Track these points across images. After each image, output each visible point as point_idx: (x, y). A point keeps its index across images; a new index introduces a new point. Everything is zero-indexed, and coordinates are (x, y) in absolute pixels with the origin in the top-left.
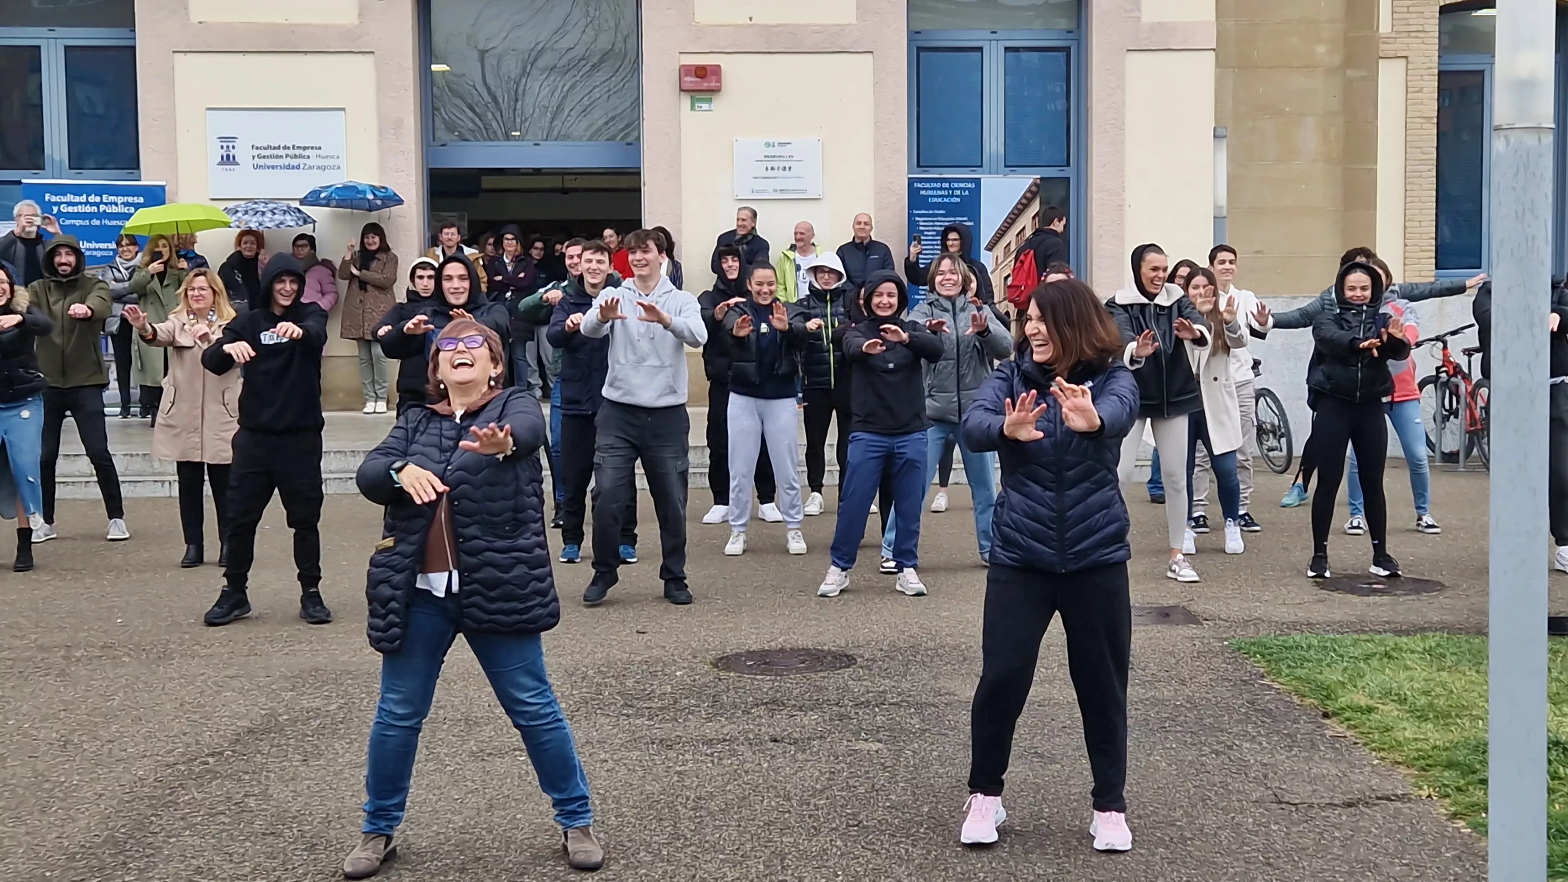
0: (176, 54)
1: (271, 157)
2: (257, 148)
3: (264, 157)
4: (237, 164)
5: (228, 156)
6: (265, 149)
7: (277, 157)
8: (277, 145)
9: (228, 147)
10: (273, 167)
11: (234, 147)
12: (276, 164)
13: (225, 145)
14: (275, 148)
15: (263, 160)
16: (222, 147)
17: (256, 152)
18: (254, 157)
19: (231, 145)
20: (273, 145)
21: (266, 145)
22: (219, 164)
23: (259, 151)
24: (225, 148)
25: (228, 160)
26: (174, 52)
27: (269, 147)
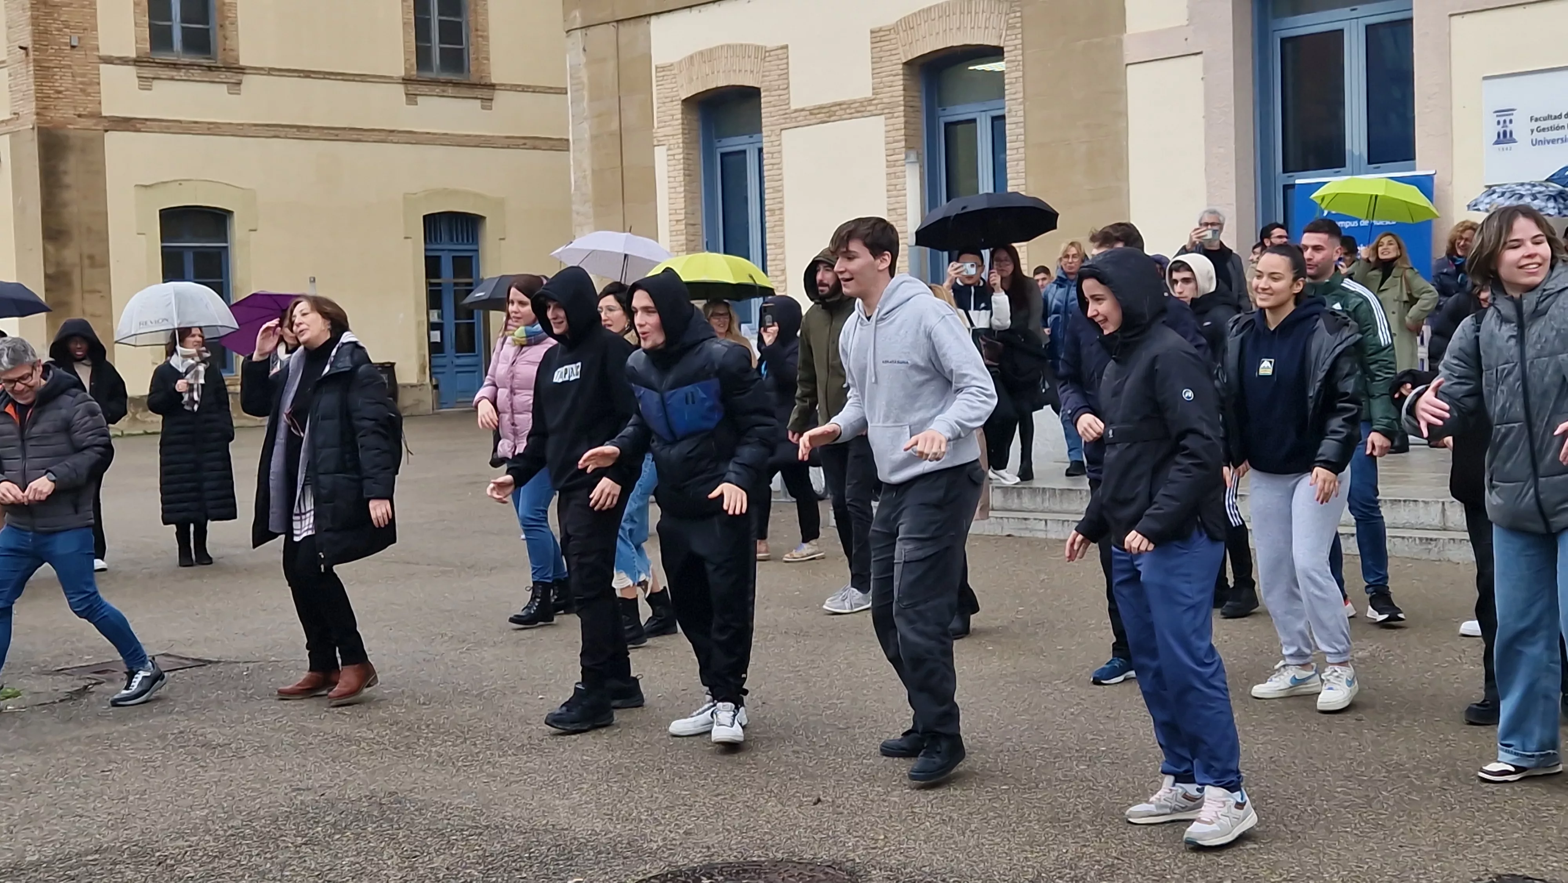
0: (1453, 18)
1: (1551, 128)
2: (1536, 120)
3: (1544, 130)
4: (1514, 141)
5: (1505, 133)
6: (1545, 119)
7: (1558, 128)
8: (1557, 114)
9: (1505, 121)
10: (1553, 141)
11: (1511, 121)
12: (1556, 138)
13: (1502, 119)
14: (1556, 118)
15: (1542, 133)
16: (1499, 123)
17: (1535, 125)
18: (1532, 131)
19: (1508, 118)
20: (1553, 114)
21: (1546, 115)
22: (1497, 143)
23: (1539, 123)
24: (1502, 123)
25: (1505, 138)
26: (1451, 15)
27: (1549, 117)
